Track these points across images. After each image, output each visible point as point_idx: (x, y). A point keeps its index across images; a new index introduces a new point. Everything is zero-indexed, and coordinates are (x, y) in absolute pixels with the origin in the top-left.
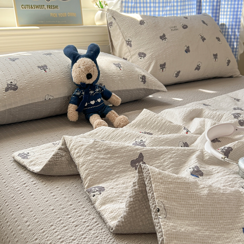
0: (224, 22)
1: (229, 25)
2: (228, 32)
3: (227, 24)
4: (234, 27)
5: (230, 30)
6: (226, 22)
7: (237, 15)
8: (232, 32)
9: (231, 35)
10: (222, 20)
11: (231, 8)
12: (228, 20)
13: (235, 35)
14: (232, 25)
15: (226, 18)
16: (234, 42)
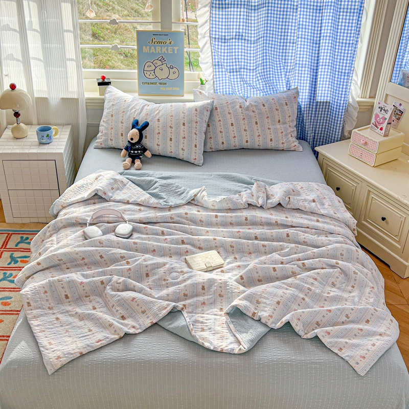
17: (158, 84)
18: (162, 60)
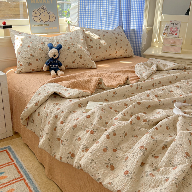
0: (133, 28)
1: (136, 30)
4: (139, 31)
10: (133, 27)
11: (137, 21)
12: (136, 27)
13: (139, 35)
15: (135, 26)
17: (43, 25)
18: (44, 8)
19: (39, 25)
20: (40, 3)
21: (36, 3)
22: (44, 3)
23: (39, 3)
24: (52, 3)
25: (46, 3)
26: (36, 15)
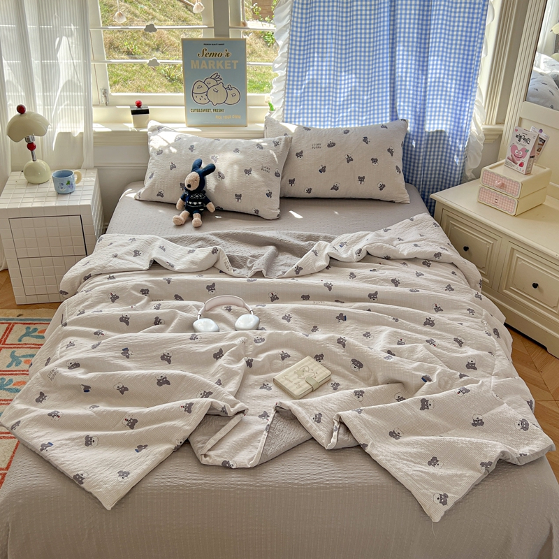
1: (449, 133)
2: (448, 141)
3: (448, 131)
4: (455, 136)
5: (450, 139)
6: (446, 128)
7: (459, 123)
8: (452, 142)
9: (452, 146)
11: (452, 113)
13: (455, 147)
14: (453, 134)
16: (454, 154)
17: (212, 110)
18: (217, 78)
19: (204, 111)
20: (210, 68)
21: (202, 68)
22: (218, 68)
23: (206, 68)
24: (235, 68)
25: (222, 68)
26: (198, 91)
